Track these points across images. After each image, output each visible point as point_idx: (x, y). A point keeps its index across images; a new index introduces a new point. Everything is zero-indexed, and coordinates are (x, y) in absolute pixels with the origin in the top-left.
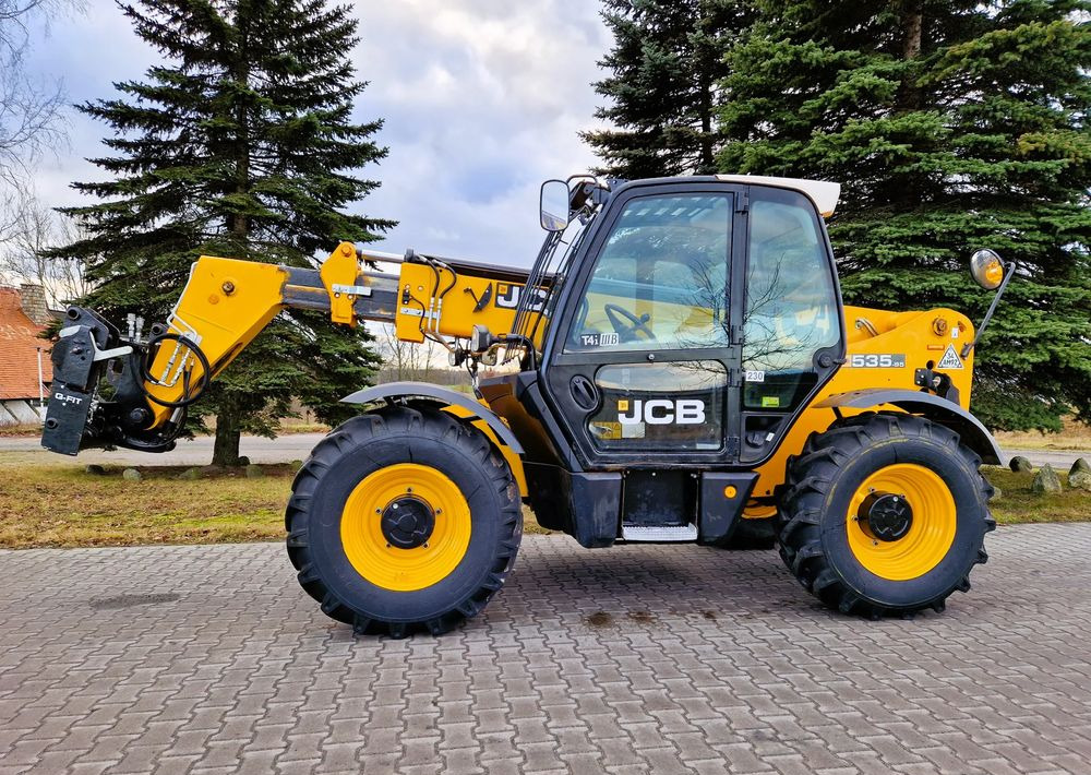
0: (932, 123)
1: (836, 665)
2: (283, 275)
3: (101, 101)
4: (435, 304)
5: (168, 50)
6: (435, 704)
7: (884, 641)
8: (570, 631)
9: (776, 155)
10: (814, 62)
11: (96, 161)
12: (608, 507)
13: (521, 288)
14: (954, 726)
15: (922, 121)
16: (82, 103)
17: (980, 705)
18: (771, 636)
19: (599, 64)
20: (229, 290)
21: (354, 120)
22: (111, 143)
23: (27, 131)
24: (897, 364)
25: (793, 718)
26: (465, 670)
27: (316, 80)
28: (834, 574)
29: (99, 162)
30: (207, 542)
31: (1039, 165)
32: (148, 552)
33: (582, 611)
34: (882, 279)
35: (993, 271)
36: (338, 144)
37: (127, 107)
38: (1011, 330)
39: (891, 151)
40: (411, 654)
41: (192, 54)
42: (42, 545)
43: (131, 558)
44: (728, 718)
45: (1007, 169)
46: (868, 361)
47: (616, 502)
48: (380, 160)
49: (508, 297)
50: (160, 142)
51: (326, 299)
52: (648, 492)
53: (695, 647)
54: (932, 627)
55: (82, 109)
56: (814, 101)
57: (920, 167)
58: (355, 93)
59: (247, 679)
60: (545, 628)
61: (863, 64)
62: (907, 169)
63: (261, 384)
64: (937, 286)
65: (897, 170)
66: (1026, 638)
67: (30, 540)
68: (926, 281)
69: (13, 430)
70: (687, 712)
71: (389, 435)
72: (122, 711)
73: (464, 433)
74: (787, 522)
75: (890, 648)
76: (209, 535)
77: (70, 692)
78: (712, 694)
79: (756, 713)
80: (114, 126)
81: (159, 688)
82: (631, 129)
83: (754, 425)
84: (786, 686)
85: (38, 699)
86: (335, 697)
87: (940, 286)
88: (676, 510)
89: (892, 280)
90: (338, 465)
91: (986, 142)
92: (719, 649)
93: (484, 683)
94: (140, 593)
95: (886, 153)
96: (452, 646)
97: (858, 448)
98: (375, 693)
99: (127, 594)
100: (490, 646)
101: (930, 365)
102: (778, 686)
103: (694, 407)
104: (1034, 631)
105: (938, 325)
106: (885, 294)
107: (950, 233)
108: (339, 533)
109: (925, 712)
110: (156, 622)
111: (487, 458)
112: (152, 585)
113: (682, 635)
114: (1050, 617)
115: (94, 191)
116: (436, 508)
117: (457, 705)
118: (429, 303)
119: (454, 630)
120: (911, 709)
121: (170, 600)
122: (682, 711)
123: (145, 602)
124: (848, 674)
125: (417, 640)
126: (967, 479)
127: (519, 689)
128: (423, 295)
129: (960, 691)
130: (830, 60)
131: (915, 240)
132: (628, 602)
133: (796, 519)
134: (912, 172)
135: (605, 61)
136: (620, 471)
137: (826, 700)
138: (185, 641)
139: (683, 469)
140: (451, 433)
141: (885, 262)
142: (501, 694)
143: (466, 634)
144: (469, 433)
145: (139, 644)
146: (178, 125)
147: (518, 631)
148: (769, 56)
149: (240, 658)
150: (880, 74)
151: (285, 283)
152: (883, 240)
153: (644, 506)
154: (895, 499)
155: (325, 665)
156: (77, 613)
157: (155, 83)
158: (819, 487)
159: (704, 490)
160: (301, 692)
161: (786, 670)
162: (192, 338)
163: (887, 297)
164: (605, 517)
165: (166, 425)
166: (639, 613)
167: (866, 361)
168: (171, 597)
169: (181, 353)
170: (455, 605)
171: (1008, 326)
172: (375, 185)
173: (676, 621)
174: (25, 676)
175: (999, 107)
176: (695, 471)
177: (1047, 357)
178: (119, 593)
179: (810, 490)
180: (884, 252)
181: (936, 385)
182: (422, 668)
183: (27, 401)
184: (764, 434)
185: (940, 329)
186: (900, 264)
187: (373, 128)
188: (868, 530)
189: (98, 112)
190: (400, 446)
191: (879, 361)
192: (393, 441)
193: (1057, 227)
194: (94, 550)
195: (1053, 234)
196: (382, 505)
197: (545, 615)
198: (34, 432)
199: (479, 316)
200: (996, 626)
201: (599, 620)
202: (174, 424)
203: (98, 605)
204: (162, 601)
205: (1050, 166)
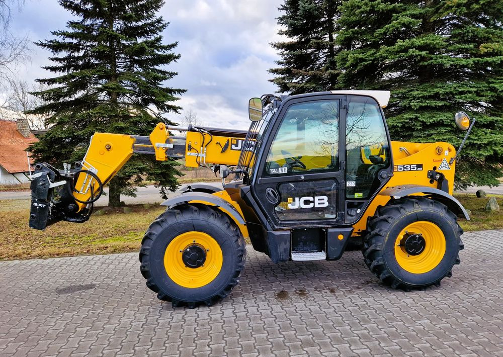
0: (438, 41)
1: (390, 319)
2: (132, 140)
3: (46, 40)
4: (203, 150)
5: (75, 12)
6: (209, 346)
7: (412, 304)
8: (269, 302)
9: (364, 57)
10: (381, 10)
11: (46, 68)
12: (285, 247)
13: (243, 141)
14: (441, 353)
15: (433, 40)
16: (37, 42)
17: (453, 340)
18: (360, 302)
19: (279, 9)
20: (109, 148)
21: (164, 42)
22: (53, 59)
23: (13, 56)
24: (419, 169)
25: (368, 350)
26: (222, 326)
27: (146, 25)
28: (389, 272)
29: (47, 68)
30: (107, 253)
31: (490, 59)
32: (81, 260)
33: (274, 290)
34: (414, 117)
35: (465, 121)
36: (157, 55)
37: (58, 42)
38: (475, 140)
39: (419, 55)
40: (198, 317)
41: (87, 14)
42: (34, 257)
43: (73, 263)
44: (339, 351)
45: (474, 62)
46: (405, 168)
47: (288, 243)
48: (177, 60)
49: (237, 145)
50: (74, 57)
51: (153, 149)
52: (303, 237)
53: (325, 310)
54: (434, 295)
55: (38, 44)
56: (381, 30)
57: (432, 62)
58: (164, 28)
59: (126, 333)
60: (258, 300)
61: (405, 10)
62: (426, 63)
63: (127, 172)
64: (440, 120)
65: (421, 64)
66: (477, 300)
67: (29, 254)
68: (435, 117)
69: (18, 188)
70: (321, 348)
71: (184, 219)
72: (72, 353)
73: (218, 216)
74: (367, 248)
75: (414, 308)
76: (108, 250)
77: (49, 342)
78: (333, 337)
79: (352, 348)
80: (53, 51)
81: (88, 339)
82: (295, 39)
83: (351, 206)
84: (366, 332)
85: (36, 346)
86: (165, 343)
87: (442, 120)
88: (316, 245)
89: (419, 117)
90: (161, 234)
91: (464, 49)
92: (336, 311)
93: (230, 334)
94: (78, 284)
95: (417, 56)
96: (216, 312)
97: (400, 215)
98: (182, 340)
99: (73, 285)
100: (233, 311)
101: (435, 168)
102: (362, 331)
103: (323, 199)
104: (481, 296)
105: (438, 150)
106: (416, 124)
107: (447, 94)
108: (163, 264)
109: (428, 345)
110: (85, 301)
111: (229, 227)
112: (83, 280)
113: (320, 303)
114: (489, 287)
115: (46, 83)
116: (207, 249)
117: (218, 347)
118: (200, 150)
119: (217, 303)
120: (422, 343)
121: (91, 288)
122: (319, 348)
123: (80, 290)
124: (394, 324)
125: (201, 309)
126: (450, 227)
127: (246, 337)
128: (197, 146)
129: (445, 332)
130: (389, 9)
131: (430, 97)
132: (296, 284)
133: (371, 248)
134: (428, 65)
135: (282, 7)
136: (290, 230)
137: (383, 339)
138: (99, 311)
139: (319, 228)
140: (212, 217)
141: (415, 109)
142: (238, 340)
143: (222, 305)
144: (220, 216)
145: (78, 314)
146: (82, 49)
147: (246, 303)
148: (359, 7)
149: (122, 321)
150: (413, 16)
151: (134, 144)
152: (414, 98)
153: (301, 244)
154: (417, 236)
155: (160, 324)
156: (50, 297)
157: (71, 30)
158: (382, 233)
159: (328, 237)
160: (149, 340)
161: (366, 322)
162: (93, 171)
163: (416, 126)
164: (283, 250)
165: (84, 210)
166: (301, 291)
167: (404, 168)
168: (92, 286)
169: (89, 178)
170: (217, 293)
171: (474, 138)
172: (175, 74)
173: (317, 295)
174: (29, 333)
175: (470, 31)
176: (324, 228)
177: (492, 153)
178: (69, 285)
179: (377, 235)
180: (414, 104)
181: (437, 178)
182: (203, 325)
183: (24, 173)
184: (356, 209)
185: (439, 151)
186: (422, 109)
187: (173, 46)
188: (405, 251)
189: (45, 46)
190: (189, 224)
191: (410, 168)
192: (185, 222)
193: (498, 89)
194: (57, 260)
195: (496, 92)
196: (182, 249)
197: (258, 293)
198: (28, 189)
199: (224, 154)
200: (464, 293)
201: (282, 295)
202: (88, 210)
203: (60, 291)
204: (88, 288)
205: (495, 60)
